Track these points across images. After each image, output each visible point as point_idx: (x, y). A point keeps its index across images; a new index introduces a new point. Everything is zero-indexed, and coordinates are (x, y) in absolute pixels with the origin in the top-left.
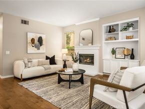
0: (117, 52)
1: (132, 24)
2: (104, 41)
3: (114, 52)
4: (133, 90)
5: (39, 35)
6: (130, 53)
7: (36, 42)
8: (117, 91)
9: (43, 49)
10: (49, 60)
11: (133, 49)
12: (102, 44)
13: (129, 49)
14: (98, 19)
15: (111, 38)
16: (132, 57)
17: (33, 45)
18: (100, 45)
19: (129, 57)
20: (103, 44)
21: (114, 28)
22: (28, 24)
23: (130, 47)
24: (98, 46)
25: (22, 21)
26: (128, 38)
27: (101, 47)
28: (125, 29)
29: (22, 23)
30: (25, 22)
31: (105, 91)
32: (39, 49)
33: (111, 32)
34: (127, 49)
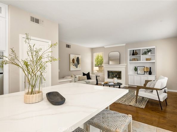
0: (138, 70)
1: (150, 50)
2: (129, 61)
3: (136, 69)
4: (161, 89)
5: (77, 56)
6: (149, 70)
7: (75, 61)
8: (152, 92)
9: (80, 67)
10: (86, 76)
11: (150, 68)
12: (127, 64)
13: (148, 68)
14: (124, 45)
15: (134, 60)
16: (150, 73)
17: (74, 64)
18: (126, 64)
19: (148, 73)
20: (129, 64)
21: (137, 52)
22: (70, 48)
23: (148, 66)
24: (125, 65)
25: (67, 45)
26: (147, 60)
27: (127, 66)
28: (145, 53)
29: (67, 47)
30: (68, 46)
31: (146, 92)
32: (77, 67)
33: (134, 55)
34: (146, 67)
